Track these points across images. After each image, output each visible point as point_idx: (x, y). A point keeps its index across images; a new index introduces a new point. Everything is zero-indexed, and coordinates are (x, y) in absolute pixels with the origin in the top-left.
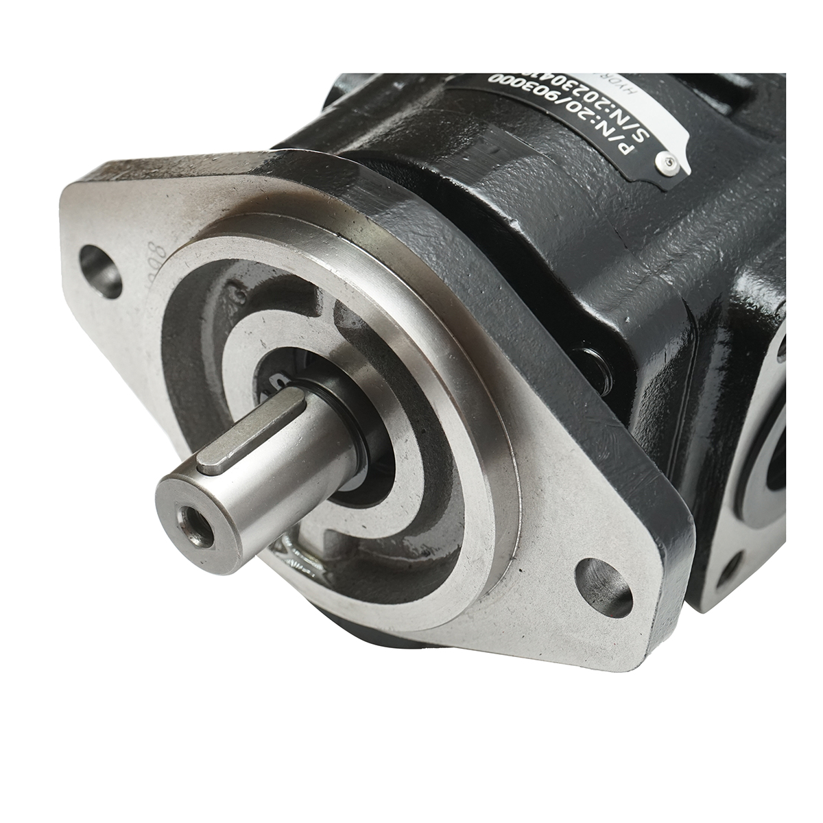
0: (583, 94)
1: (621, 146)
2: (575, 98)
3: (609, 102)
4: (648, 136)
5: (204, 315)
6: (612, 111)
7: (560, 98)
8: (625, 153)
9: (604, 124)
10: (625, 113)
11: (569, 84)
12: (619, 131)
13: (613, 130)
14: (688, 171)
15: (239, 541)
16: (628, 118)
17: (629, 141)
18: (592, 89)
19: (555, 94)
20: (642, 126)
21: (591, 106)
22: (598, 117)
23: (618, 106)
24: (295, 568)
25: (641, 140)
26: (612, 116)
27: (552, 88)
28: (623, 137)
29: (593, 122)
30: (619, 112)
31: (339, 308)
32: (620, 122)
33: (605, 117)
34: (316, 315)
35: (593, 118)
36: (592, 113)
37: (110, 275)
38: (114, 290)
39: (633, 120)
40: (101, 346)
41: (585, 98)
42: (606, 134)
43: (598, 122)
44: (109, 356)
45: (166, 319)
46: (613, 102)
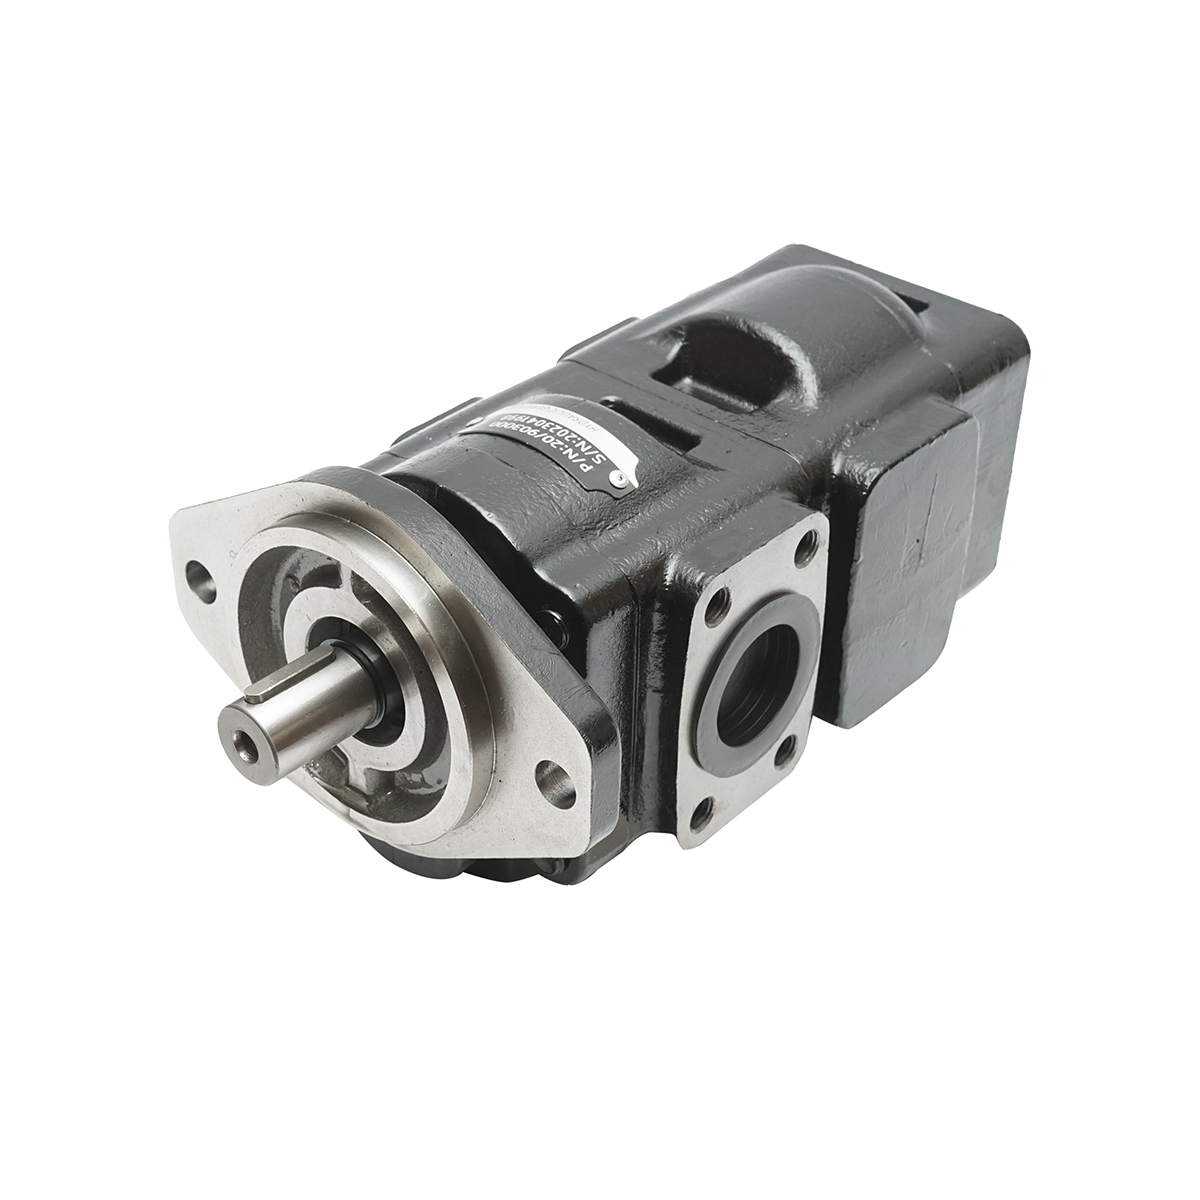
0: (556, 431)
1: (582, 466)
2: (550, 434)
3: (575, 436)
4: (605, 459)
5: (272, 606)
6: (578, 442)
7: (538, 433)
8: (585, 471)
9: (570, 450)
10: (588, 443)
11: (547, 425)
12: (582, 455)
13: (577, 455)
14: (636, 485)
15: (277, 761)
16: (590, 447)
17: (589, 462)
18: (564, 428)
19: (535, 431)
20: (600, 453)
21: (562, 439)
22: (566, 446)
23: (583, 439)
24: (325, 788)
25: (599, 462)
26: (577, 446)
27: (534, 427)
28: (584, 460)
29: (561, 449)
30: (583, 443)
31: (357, 579)
32: (583, 450)
33: (571, 445)
34: (338, 587)
35: (563, 446)
36: (562, 443)
37: (210, 586)
38: (210, 598)
39: (594, 448)
40: (206, 645)
41: (558, 434)
42: (570, 457)
43: (565, 449)
44: (212, 653)
45: (240, 606)
46: (579, 436)
